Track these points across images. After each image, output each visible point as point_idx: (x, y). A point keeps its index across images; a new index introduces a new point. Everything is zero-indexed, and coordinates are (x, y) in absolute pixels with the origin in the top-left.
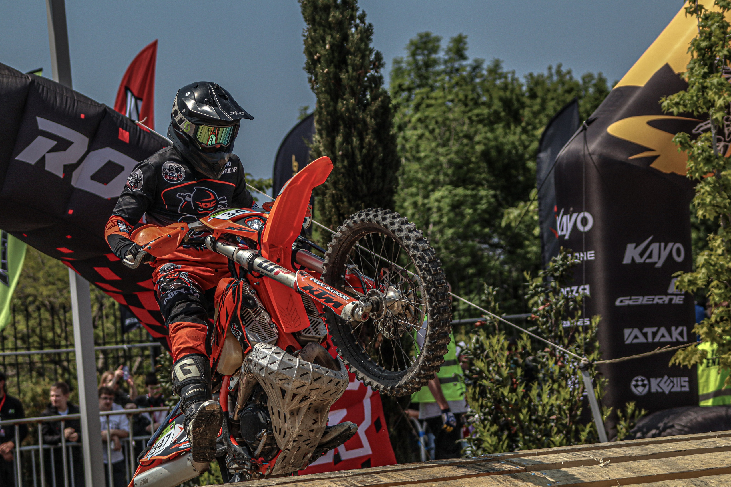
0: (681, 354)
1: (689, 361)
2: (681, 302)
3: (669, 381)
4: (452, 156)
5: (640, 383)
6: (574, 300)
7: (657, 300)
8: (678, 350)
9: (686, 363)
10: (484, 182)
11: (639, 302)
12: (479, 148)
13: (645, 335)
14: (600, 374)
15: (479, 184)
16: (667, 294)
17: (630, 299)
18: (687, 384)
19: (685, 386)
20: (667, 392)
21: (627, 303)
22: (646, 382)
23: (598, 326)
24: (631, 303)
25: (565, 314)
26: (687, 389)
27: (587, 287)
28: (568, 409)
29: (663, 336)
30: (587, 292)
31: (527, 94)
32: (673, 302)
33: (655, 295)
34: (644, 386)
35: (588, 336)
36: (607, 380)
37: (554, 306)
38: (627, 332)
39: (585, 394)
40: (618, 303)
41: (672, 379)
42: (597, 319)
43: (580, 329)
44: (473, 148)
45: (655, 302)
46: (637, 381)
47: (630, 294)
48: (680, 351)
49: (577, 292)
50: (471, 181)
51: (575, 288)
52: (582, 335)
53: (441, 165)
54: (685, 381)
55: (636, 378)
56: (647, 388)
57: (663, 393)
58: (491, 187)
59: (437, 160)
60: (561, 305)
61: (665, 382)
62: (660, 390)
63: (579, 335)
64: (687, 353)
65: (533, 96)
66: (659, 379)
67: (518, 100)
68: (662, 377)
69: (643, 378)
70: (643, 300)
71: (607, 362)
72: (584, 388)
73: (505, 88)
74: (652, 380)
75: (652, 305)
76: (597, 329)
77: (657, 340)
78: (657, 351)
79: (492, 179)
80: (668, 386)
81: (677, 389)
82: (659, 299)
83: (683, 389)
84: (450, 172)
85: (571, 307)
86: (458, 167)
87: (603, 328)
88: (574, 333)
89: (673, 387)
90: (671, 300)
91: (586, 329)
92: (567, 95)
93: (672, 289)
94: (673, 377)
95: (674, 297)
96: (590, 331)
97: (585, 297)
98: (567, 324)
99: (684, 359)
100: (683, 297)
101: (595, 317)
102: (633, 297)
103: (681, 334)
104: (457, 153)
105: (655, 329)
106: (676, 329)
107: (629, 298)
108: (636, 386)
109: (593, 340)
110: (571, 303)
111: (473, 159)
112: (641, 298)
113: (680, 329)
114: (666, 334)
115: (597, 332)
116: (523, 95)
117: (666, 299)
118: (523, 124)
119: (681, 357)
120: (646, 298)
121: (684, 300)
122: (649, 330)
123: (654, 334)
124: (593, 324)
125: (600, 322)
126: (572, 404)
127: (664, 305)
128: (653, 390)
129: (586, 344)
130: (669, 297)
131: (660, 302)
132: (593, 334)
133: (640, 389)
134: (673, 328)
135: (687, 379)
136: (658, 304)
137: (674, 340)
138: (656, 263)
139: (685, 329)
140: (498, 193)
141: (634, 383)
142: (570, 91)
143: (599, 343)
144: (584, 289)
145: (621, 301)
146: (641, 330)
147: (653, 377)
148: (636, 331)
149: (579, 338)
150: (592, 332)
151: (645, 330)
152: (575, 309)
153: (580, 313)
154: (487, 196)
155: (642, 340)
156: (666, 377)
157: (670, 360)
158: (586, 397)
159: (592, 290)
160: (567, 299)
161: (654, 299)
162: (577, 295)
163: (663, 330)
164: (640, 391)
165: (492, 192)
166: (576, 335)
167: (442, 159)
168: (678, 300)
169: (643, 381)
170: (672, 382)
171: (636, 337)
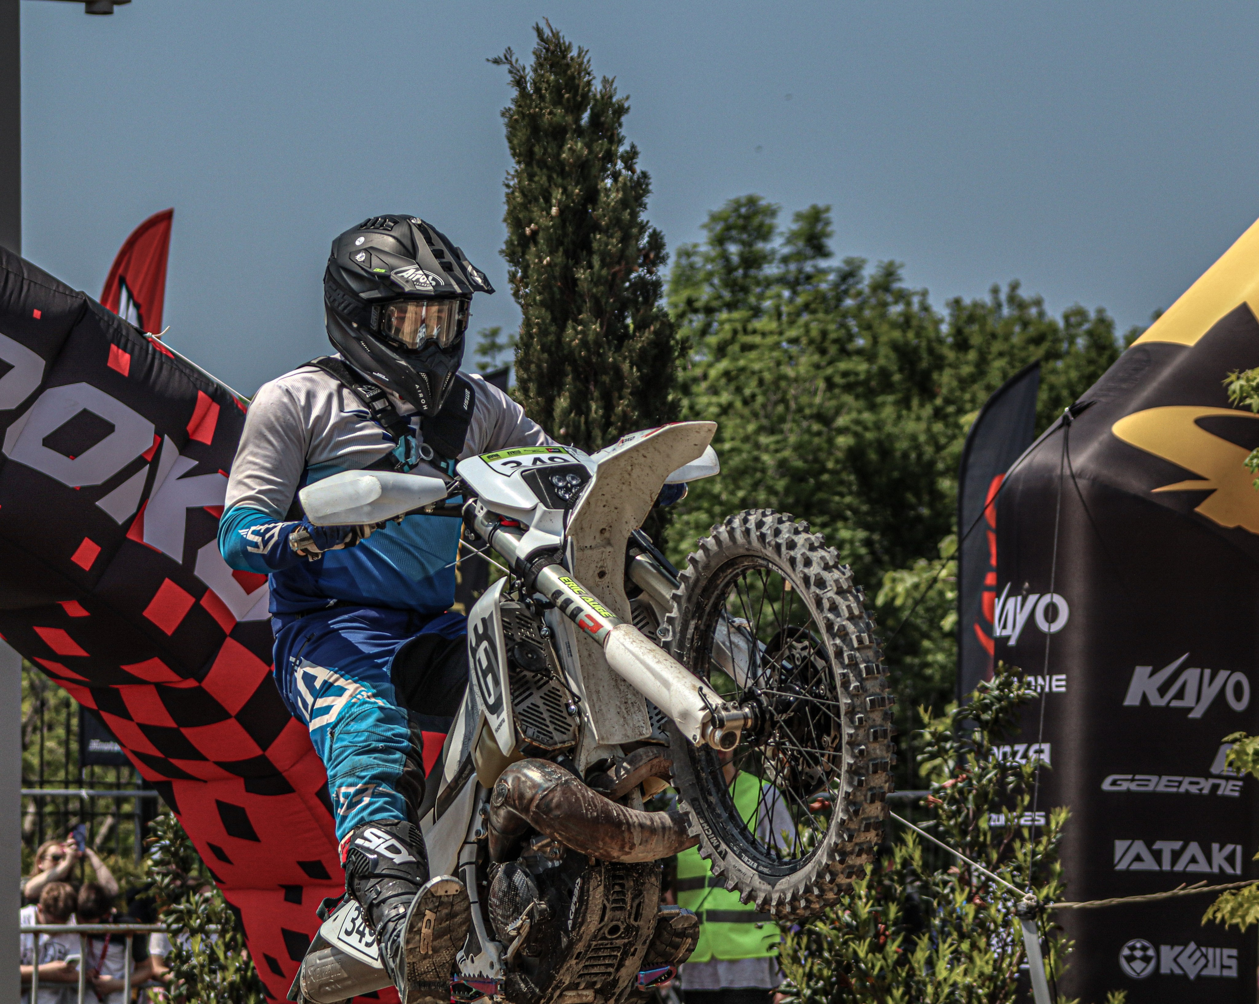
0: (1227, 901)
1: (1243, 917)
2: (1236, 794)
3: (1198, 954)
4: (787, 453)
5: (1138, 954)
6: (1017, 772)
7: (1187, 785)
8: (1222, 892)
9: (1237, 920)
10: (849, 513)
11: (1151, 788)
12: (842, 441)
13: (1157, 856)
14: (1059, 928)
15: (838, 516)
16: (1208, 775)
17: (1133, 780)
18: (1233, 963)
19: (1230, 967)
20: (1192, 976)
21: (1124, 786)
22: (1151, 952)
23: (1063, 829)
24: (1133, 787)
25: (996, 799)
26: (1233, 973)
27: (1046, 747)
28: (987, 995)
29: (1193, 860)
30: (1046, 758)
31: (950, 340)
32: (1220, 792)
33: (1184, 774)
34: (1146, 959)
35: (1041, 848)
36: (1072, 942)
37: (974, 782)
38: (1120, 846)
39: (1023, 966)
40: (1106, 786)
41: (1204, 949)
42: (1061, 816)
43: (1026, 833)
44: (830, 441)
45: (1182, 789)
46: (1133, 948)
47: (1133, 768)
48: (1226, 895)
49: (1025, 756)
50: (822, 508)
51: (1020, 748)
52: (1029, 846)
53: (763, 471)
54: (1230, 957)
55: (1131, 943)
56: (1153, 964)
57: (1185, 976)
58: (862, 524)
59: (757, 459)
60: (990, 780)
61: (1190, 957)
62: (1178, 971)
63: (1022, 847)
64: (1240, 899)
65: (962, 344)
66: (1178, 949)
67: (931, 351)
68: (1186, 945)
69: (1146, 944)
70: (1158, 784)
71: (1076, 905)
72: (1023, 955)
73: (907, 322)
74: (1165, 949)
75: (1177, 795)
76: (1059, 836)
77: (1179, 867)
78: (1179, 891)
79: (865, 508)
80: (1195, 963)
81: (1213, 971)
82: (1191, 783)
83: (1226, 973)
84: (781, 485)
85: (1011, 786)
86: (798, 477)
87: (1073, 833)
88: (1013, 840)
89: (1206, 966)
90: (1215, 787)
91: (1037, 833)
92: (1032, 348)
93: (1219, 766)
94: (1207, 946)
95: (1223, 782)
96: (1044, 840)
97: (1041, 767)
98: (999, 820)
99: (1233, 912)
100: (1240, 783)
101: (1058, 810)
102: (1137, 777)
103: (1230, 859)
104: (799, 448)
105: (1177, 845)
106: (1221, 849)
107: (1130, 777)
108: (1130, 959)
109: (1050, 857)
110: (1011, 779)
111: (830, 465)
112: (1154, 779)
113: (1229, 848)
114: (1201, 857)
115: (1059, 843)
116: (940, 341)
117: (1206, 785)
118: (939, 401)
119: (1229, 907)
120: (1165, 778)
121: (1243, 790)
122: (1167, 847)
123: (1176, 856)
124: (1053, 826)
125: (1067, 822)
126: (995, 986)
127: (1200, 796)
128: (1164, 970)
129: (1034, 864)
130: (1212, 781)
131: (1194, 789)
132: (1051, 846)
133: (1138, 965)
134: (1215, 846)
135: (1234, 952)
136: (1187, 792)
137: (1216, 870)
138: (1190, 710)
139: (1239, 848)
140: (876, 537)
141: (1126, 952)
142: (1038, 340)
143: (1062, 865)
144: (1040, 751)
145: (1114, 783)
146: (1149, 845)
147: (1166, 943)
148: (1139, 847)
149: (1023, 852)
150: (1049, 842)
151: (1157, 845)
152: (1018, 790)
153: (1027, 799)
154: (852, 542)
155: (1149, 864)
156: (1192, 946)
157: (1204, 912)
158: (1025, 974)
159: (1055, 755)
160: (1002, 769)
161: (1180, 783)
162: (1023, 761)
163: (1194, 848)
164: (1137, 969)
165: (861, 534)
166: (1017, 844)
167: (766, 457)
168: (1229, 789)
169: (1144, 949)
170: (1205, 956)
171: (1138, 858)
